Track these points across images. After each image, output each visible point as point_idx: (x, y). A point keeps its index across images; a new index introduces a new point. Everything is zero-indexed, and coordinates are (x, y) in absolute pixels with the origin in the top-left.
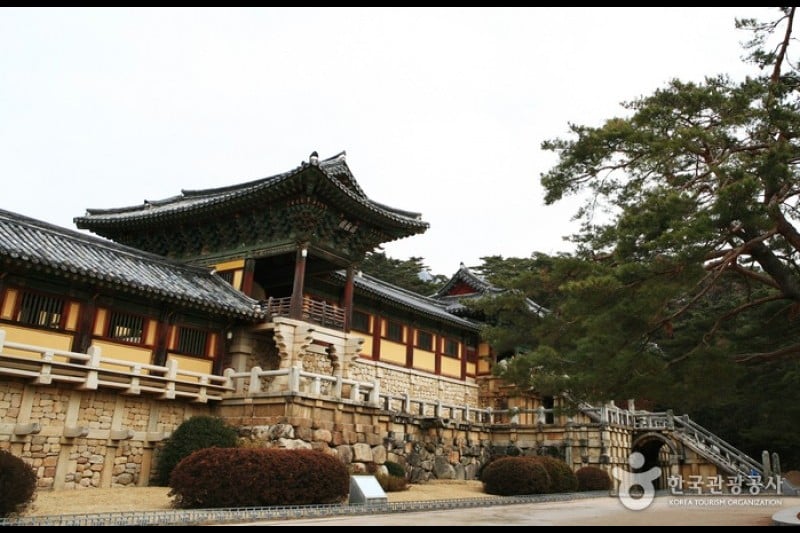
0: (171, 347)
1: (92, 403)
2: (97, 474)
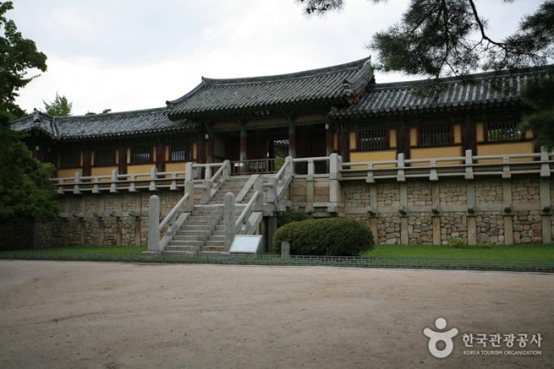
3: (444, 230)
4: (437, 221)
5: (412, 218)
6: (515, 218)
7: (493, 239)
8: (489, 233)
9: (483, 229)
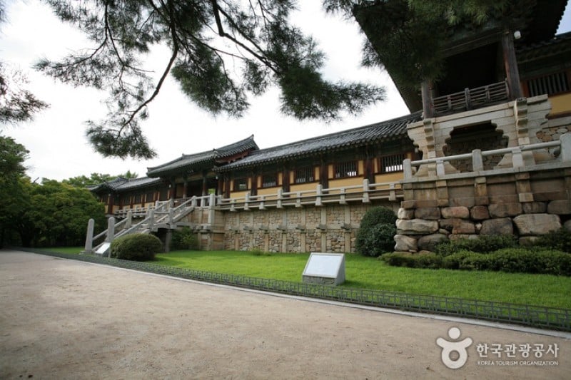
0: (376, 171)
1: (332, 212)
2: (343, 247)
3: (270, 242)
4: (267, 235)
5: (255, 234)
6: (307, 235)
7: (295, 249)
8: (293, 245)
9: (291, 242)
